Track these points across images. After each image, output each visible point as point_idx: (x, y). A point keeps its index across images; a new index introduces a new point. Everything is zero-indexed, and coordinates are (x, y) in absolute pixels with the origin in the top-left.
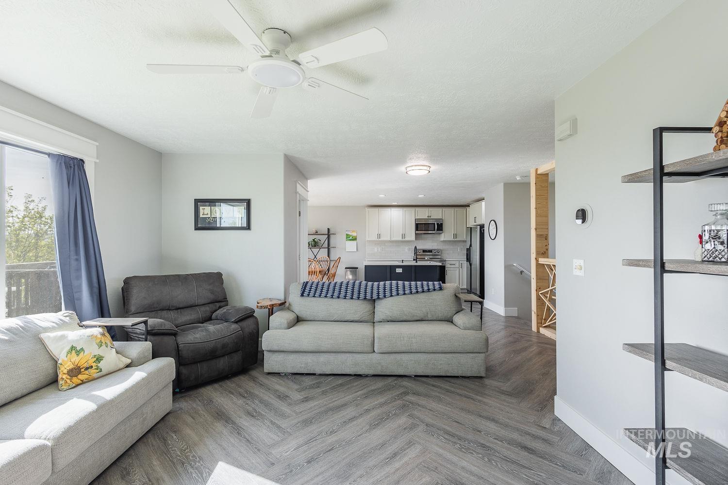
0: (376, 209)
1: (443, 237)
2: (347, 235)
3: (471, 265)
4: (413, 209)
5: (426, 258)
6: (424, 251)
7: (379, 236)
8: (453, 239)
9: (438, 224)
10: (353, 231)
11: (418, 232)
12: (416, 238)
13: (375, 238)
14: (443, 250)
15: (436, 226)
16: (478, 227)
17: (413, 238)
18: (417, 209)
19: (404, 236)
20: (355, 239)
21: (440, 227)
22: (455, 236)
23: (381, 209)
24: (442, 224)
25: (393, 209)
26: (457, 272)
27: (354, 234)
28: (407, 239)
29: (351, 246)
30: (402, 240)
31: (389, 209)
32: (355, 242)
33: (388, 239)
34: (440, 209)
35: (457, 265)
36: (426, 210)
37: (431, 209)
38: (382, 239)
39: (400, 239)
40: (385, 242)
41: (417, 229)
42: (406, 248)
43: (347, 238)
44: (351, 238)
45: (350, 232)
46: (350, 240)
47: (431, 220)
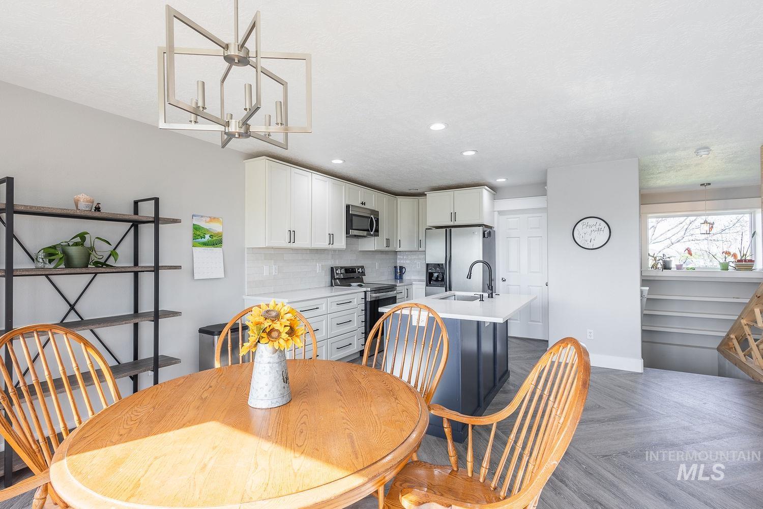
2: (196, 228)
4: (343, 184)
6: (347, 271)
7: (292, 235)
10: (213, 219)
15: (375, 223)
17: (342, 243)
18: (348, 185)
19: (331, 238)
20: (216, 242)
21: (377, 226)
22: (388, 242)
23: (294, 170)
24: (378, 220)
27: (216, 227)
28: (335, 245)
29: (208, 262)
30: (328, 247)
32: (217, 251)
33: (307, 244)
35: (403, 293)
38: (302, 243)
39: (325, 244)
41: (348, 224)
43: (195, 237)
44: (207, 237)
45: (204, 219)
46: (205, 244)
47: (364, 211)
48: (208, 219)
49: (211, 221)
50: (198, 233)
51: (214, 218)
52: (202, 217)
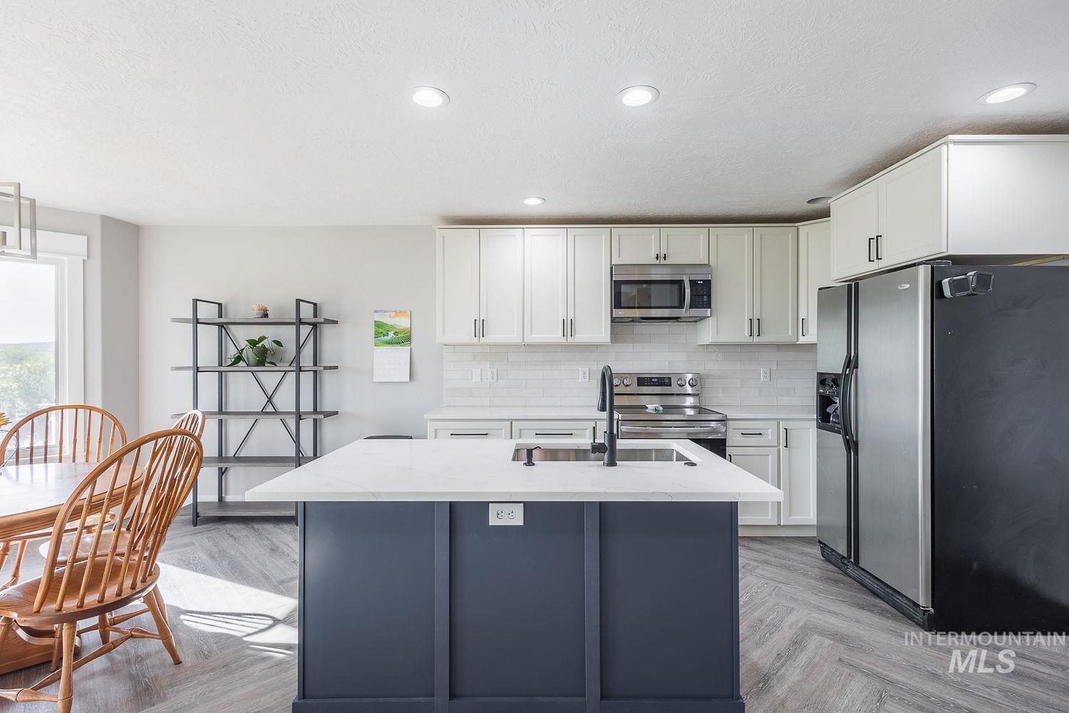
0: (471, 232)
1: (711, 330)
2: (378, 325)
3: (852, 445)
4: (602, 232)
5: (651, 407)
6: (642, 381)
7: (480, 328)
8: (750, 340)
9: (693, 283)
10: (398, 313)
11: (620, 313)
12: (615, 336)
13: (465, 334)
14: (708, 376)
15: (688, 291)
16: (923, 273)
17: (602, 333)
18: (618, 230)
19: (569, 327)
20: (404, 339)
21: (702, 294)
22: (756, 326)
23: (488, 232)
24: (708, 283)
25: (533, 232)
26: (771, 460)
27: (403, 323)
28: (581, 337)
29: (391, 362)
30: (562, 340)
31: (516, 232)
32: (403, 351)
33: (515, 338)
34: (700, 232)
35: (770, 436)
36: (651, 232)
37: (667, 230)
38: (491, 338)
39: (556, 336)
40: (502, 351)
41: (617, 302)
42: (582, 370)
43: (377, 335)
44: (391, 334)
45: (387, 314)
46: (389, 343)
47: (667, 271)
48: (393, 314)
49: (396, 315)
50: (380, 330)
51: (401, 312)
52: (385, 312)
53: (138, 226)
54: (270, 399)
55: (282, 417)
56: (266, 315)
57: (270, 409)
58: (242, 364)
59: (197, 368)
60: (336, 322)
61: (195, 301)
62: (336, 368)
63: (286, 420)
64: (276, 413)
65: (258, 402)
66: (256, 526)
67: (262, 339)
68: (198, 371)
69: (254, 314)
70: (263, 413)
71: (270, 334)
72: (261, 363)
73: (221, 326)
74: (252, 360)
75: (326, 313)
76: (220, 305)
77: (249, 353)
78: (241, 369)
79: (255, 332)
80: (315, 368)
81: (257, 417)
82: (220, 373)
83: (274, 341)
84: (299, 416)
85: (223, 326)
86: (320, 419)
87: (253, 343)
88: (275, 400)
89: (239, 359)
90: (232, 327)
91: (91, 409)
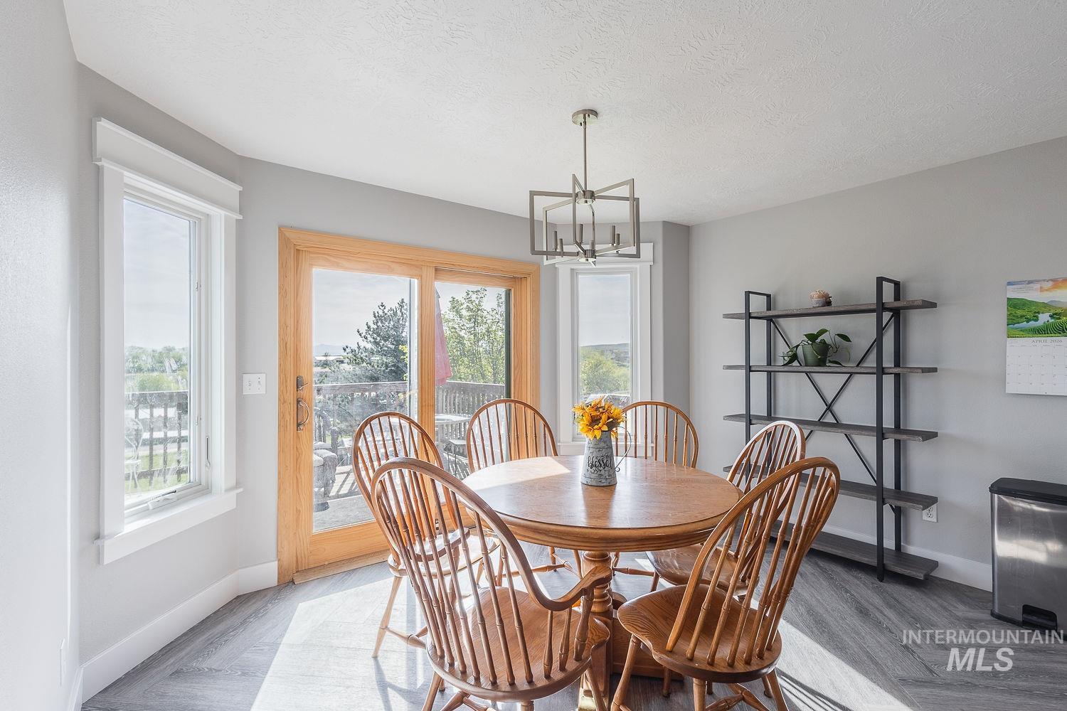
2: (1015, 304)
10: (1060, 282)
48: (1049, 284)
49: (1055, 287)
50: (1019, 312)
53: (688, 227)
54: (829, 408)
55: (848, 432)
56: (828, 303)
57: (829, 419)
58: (795, 363)
59: (750, 367)
60: (933, 305)
61: (748, 294)
62: (935, 370)
63: (853, 436)
64: (837, 425)
65: (814, 409)
66: (821, 563)
67: (823, 332)
68: (750, 371)
69: (812, 301)
70: (820, 424)
71: (832, 326)
72: (821, 363)
73: (770, 319)
74: (810, 359)
75: (915, 293)
76: (768, 296)
77: (806, 350)
78: (796, 369)
79: (813, 325)
80: (897, 370)
81: (812, 428)
82: (769, 373)
83: (838, 335)
84: (881, 434)
85: (771, 320)
86: (905, 441)
87: (812, 337)
88: (836, 408)
89: (794, 357)
90: (781, 321)
91: (657, 404)
